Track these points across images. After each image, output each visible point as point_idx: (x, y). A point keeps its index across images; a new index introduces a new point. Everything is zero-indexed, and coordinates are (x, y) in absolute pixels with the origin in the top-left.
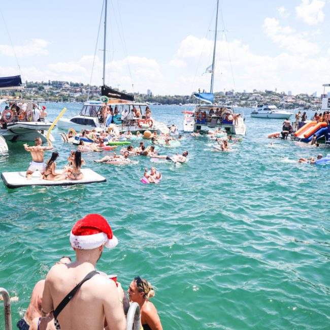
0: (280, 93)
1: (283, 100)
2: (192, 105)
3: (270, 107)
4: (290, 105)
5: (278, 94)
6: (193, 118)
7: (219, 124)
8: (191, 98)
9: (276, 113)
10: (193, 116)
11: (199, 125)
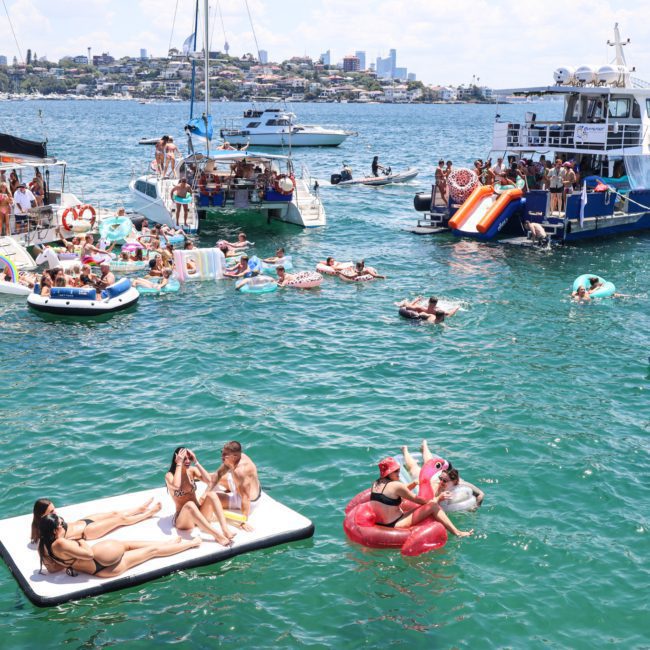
1: (250, 76)
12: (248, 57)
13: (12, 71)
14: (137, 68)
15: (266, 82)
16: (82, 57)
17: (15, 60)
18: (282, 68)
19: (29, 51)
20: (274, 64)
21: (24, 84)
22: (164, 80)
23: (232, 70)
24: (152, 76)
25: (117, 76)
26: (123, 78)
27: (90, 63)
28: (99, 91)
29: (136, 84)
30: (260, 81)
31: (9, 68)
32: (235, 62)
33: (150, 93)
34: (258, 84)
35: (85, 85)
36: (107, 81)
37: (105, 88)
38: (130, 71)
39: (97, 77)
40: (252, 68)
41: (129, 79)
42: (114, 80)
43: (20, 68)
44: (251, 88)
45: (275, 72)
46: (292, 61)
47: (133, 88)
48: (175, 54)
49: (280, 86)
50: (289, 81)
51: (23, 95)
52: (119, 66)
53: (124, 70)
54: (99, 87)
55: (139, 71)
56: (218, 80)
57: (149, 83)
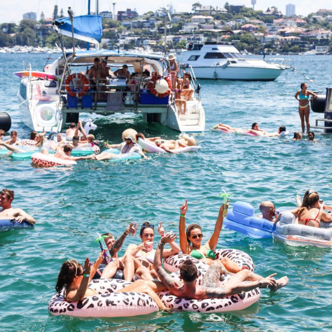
0: (264, 11)
1: (273, 29)
2: (25, 49)
3: (222, 49)
4: (294, 43)
5: (261, 13)
6: (54, 90)
7: (130, 106)
8: (22, 30)
9: (239, 64)
10: (53, 85)
11: (73, 111)
12: (272, 10)
13: (39, 26)
14: (160, 22)
15: (289, 35)
16: (107, 12)
17: (42, 15)
18: (307, 21)
19: (56, 7)
20: (300, 17)
21: (49, 39)
22: (186, 34)
23: (255, 23)
24: (174, 31)
25: (139, 31)
26: (146, 33)
27: (114, 18)
28: (121, 46)
29: (158, 38)
30: (283, 34)
31: (36, 23)
32: (258, 15)
33: (171, 47)
34: (280, 37)
35: (108, 40)
36: (129, 35)
37: (127, 43)
38: (152, 26)
39: (120, 32)
40: (275, 21)
41: (151, 33)
42: (137, 34)
43: (47, 23)
44: (273, 41)
45: (300, 25)
46: (318, 14)
47: (154, 43)
48: (198, 8)
49: (303, 38)
50: (313, 34)
51: (46, 49)
52: (142, 20)
53: (147, 25)
54: (121, 42)
55: (162, 25)
56: (240, 33)
57: (170, 38)
